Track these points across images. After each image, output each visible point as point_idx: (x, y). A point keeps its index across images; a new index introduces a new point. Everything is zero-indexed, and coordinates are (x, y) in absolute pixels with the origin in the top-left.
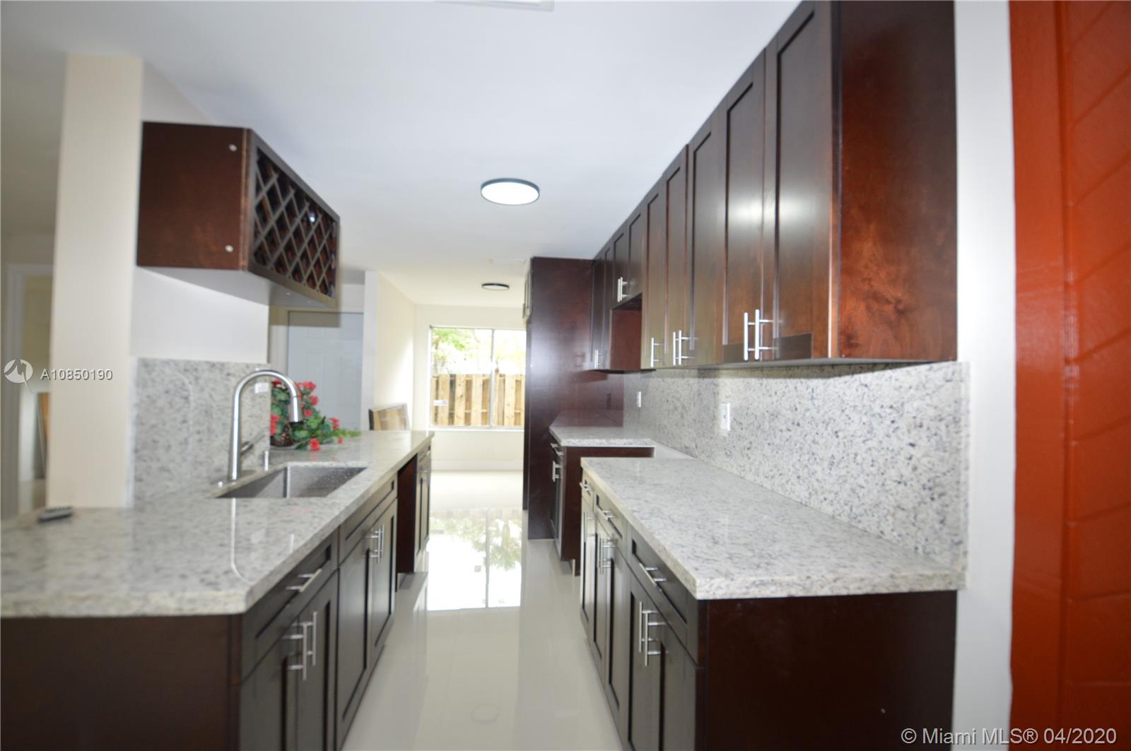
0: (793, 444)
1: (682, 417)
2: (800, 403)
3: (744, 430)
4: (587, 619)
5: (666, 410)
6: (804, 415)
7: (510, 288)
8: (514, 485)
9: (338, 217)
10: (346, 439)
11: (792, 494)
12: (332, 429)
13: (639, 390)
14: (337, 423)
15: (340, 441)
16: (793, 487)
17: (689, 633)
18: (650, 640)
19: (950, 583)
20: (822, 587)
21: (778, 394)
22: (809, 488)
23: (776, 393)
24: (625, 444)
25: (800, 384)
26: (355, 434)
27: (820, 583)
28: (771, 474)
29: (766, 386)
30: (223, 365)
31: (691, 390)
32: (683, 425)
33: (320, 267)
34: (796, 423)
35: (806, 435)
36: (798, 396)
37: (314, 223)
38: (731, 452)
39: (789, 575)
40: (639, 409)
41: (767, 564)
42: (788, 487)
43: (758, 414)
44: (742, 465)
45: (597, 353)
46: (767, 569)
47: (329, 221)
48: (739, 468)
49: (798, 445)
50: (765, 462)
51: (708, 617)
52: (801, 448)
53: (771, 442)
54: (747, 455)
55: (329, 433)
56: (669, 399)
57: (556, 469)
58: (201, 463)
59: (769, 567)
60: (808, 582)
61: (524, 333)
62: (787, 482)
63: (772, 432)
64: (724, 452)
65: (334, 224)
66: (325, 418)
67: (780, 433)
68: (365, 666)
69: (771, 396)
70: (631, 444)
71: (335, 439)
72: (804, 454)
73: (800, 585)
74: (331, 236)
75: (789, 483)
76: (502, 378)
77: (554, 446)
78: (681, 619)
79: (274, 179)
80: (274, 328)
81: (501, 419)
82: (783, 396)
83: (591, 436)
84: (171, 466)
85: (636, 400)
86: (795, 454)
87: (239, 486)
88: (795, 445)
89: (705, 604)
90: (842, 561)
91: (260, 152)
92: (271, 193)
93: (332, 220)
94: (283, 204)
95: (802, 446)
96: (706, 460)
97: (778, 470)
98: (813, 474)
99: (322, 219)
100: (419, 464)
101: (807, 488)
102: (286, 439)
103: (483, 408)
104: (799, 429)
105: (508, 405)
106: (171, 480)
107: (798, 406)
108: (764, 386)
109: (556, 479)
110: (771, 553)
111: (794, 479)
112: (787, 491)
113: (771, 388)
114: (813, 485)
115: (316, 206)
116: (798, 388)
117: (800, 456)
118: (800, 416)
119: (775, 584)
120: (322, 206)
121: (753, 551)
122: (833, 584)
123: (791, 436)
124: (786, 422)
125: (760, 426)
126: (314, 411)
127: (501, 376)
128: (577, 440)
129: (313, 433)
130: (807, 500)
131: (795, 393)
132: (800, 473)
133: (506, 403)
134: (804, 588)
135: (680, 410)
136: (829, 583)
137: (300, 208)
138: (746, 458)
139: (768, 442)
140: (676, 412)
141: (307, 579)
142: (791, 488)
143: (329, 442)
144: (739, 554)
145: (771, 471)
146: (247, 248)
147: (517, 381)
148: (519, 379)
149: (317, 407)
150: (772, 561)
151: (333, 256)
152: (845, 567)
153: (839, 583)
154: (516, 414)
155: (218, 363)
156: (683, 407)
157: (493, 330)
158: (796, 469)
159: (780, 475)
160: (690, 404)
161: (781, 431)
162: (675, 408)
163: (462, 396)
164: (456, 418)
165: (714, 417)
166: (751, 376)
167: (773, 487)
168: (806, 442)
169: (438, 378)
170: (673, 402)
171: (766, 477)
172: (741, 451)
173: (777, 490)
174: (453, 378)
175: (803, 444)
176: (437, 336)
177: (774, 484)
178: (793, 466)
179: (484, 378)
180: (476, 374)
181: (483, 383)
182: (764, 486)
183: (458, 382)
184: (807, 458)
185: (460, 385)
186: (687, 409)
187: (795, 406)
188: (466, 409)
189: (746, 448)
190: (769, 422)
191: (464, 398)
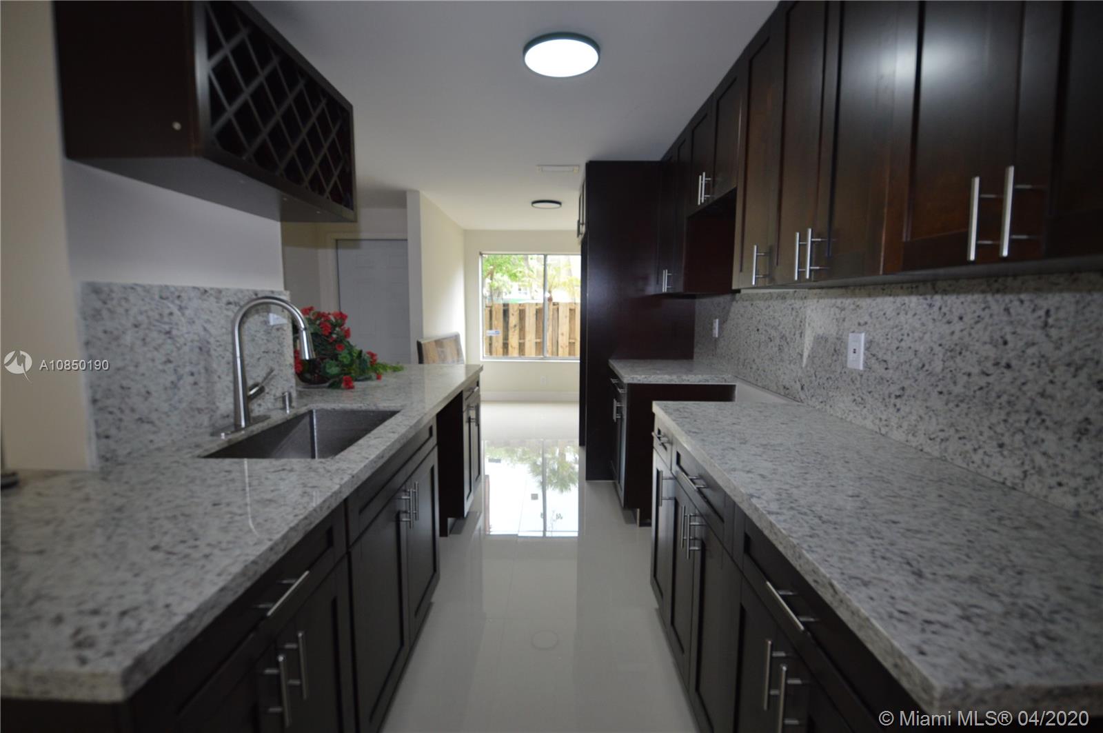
0: (994, 394)
1: (780, 349)
2: (1014, 333)
3: (891, 371)
5: (756, 341)
6: (1023, 352)
7: (563, 205)
8: (569, 417)
10: (387, 375)
11: (984, 468)
12: (369, 364)
13: (716, 318)
14: (376, 357)
15: (379, 378)
16: (987, 459)
21: (965, 319)
22: (1023, 463)
23: (961, 318)
24: (700, 381)
25: (1017, 303)
28: (942, 435)
29: (940, 309)
31: (797, 316)
32: (782, 360)
34: (1003, 363)
35: (1024, 384)
36: (1011, 323)
38: (862, 399)
40: (716, 340)
42: (977, 458)
43: (922, 349)
44: (884, 417)
45: (665, 274)
47: (338, 108)
48: (877, 421)
49: (1005, 398)
50: (930, 417)
52: (1009, 402)
53: (945, 390)
54: (895, 405)
55: (366, 368)
56: (760, 327)
57: (617, 407)
61: (579, 258)
62: (975, 450)
63: (949, 375)
64: (852, 398)
65: (345, 114)
66: (360, 352)
67: (965, 378)
68: (402, 644)
69: (949, 322)
70: (708, 381)
71: (373, 375)
72: (1017, 412)
74: (341, 129)
75: (981, 452)
76: (555, 307)
77: (614, 381)
81: (555, 349)
82: (977, 322)
83: (658, 372)
84: (154, 416)
85: (712, 329)
86: (996, 411)
88: (999, 397)
93: (342, 109)
95: (1013, 399)
96: (818, 407)
97: (957, 431)
98: (1035, 443)
100: (466, 403)
101: (1018, 462)
102: (319, 376)
103: (536, 338)
104: (1009, 375)
105: (562, 334)
106: (155, 433)
107: (1009, 337)
108: (936, 309)
109: (617, 419)
111: (991, 447)
112: (973, 462)
113: (951, 311)
114: (1032, 461)
116: (1012, 311)
117: (1008, 414)
118: (1012, 354)
123: (988, 384)
124: (979, 362)
125: (923, 366)
127: (554, 304)
128: (643, 376)
130: (1017, 481)
131: (1005, 318)
132: (1006, 440)
133: (559, 333)
135: (777, 341)
138: (892, 410)
139: (939, 389)
140: (771, 344)
142: (982, 460)
143: (366, 379)
145: (942, 430)
147: (571, 310)
148: (573, 308)
149: (351, 341)
154: (570, 343)
156: (783, 337)
157: (545, 256)
158: (995, 432)
159: (960, 438)
160: (794, 335)
161: (969, 375)
162: (770, 338)
163: (515, 326)
164: (510, 348)
165: (835, 351)
166: (911, 293)
167: (946, 455)
168: (1024, 393)
169: (491, 307)
170: (766, 331)
171: (931, 439)
172: (884, 399)
173: (952, 459)
174: (506, 308)
175: (1018, 398)
176: (492, 267)
177: (946, 450)
178: (990, 428)
179: (538, 307)
180: (529, 304)
181: (537, 312)
182: (925, 450)
183: (511, 311)
184: (1024, 417)
185: (513, 315)
186: (788, 340)
187: (1002, 337)
188: (520, 339)
189: (893, 396)
190: (944, 361)
191: (517, 328)
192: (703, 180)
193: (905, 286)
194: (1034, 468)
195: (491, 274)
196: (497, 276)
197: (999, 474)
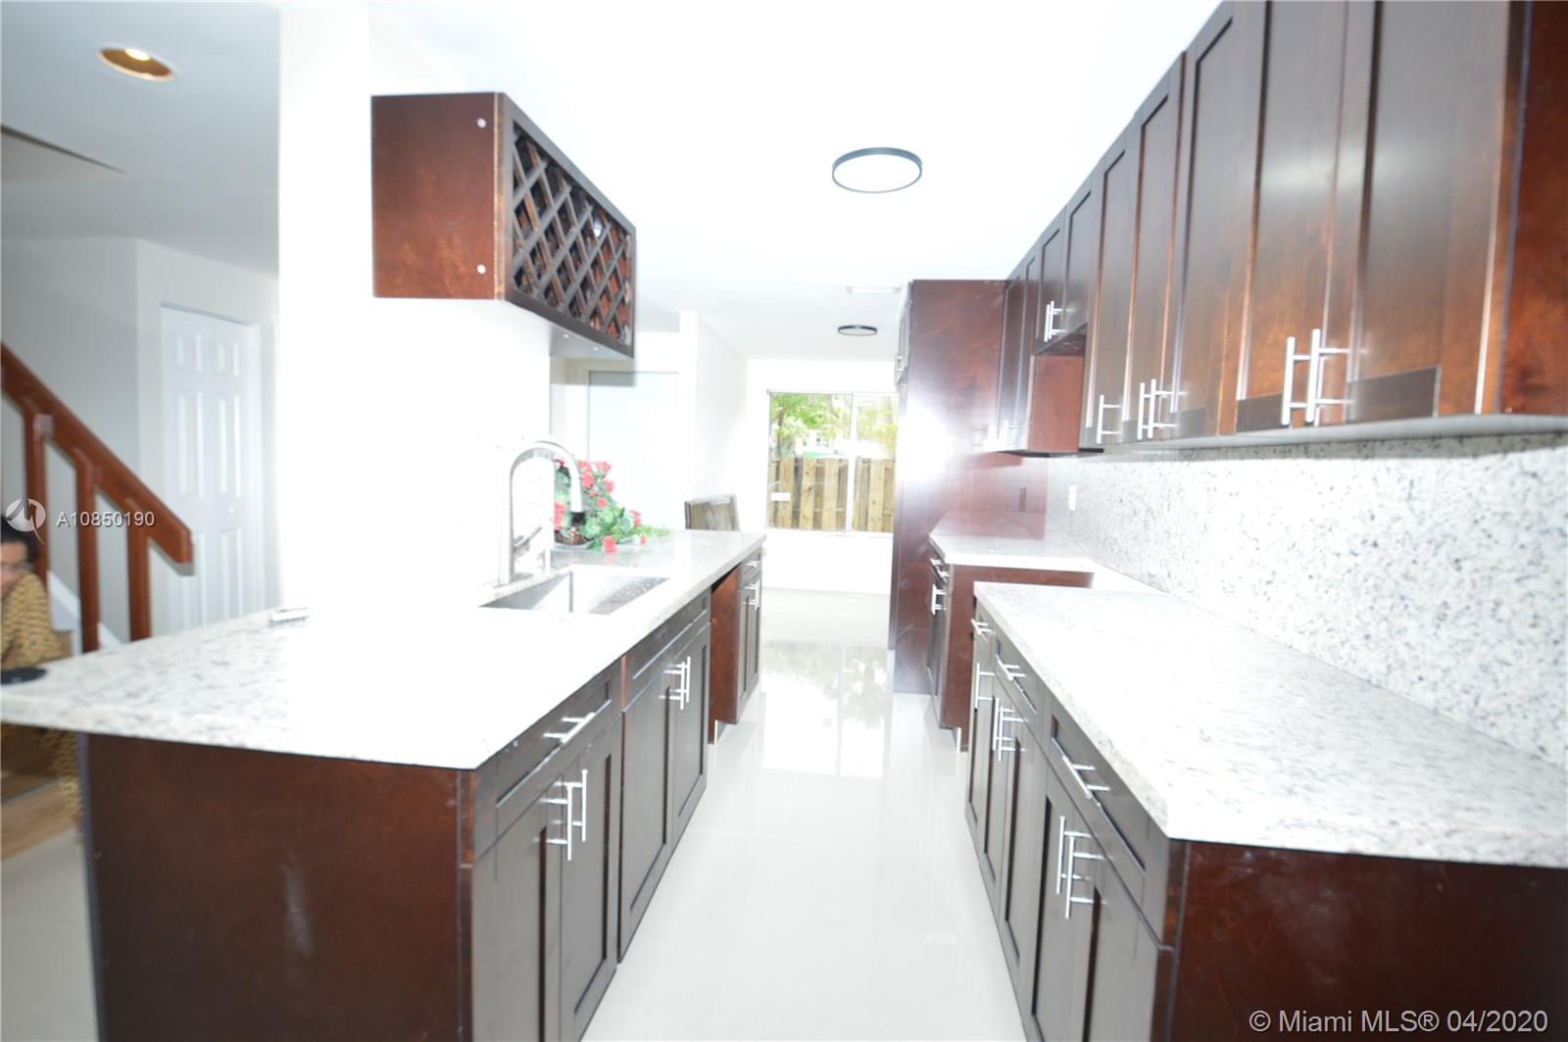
0: (1361, 577)
1: (1146, 525)
2: (1381, 506)
3: (1262, 551)
4: (976, 819)
5: (1118, 515)
6: (1389, 528)
7: (879, 330)
9: (634, 229)
10: (651, 539)
11: (1351, 664)
12: (632, 525)
13: (1073, 485)
14: (640, 517)
15: (643, 541)
16: (1354, 653)
17: (1151, 885)
20: (1420, 843)
21: (1335, 490)
22: (1387, 657)
23: (1332, 489)
25: (1384, 470)
26: (662, 533)
27: (1417, 835)
28: (1311, 627)
31: (1166, 481)
32: (1147, 540)
33: (609, 300)
34: (1370, 542)
35: (1389, 564)
36: (1378, 494)
37: (600, 237)
38: (1233, 587)
39: (1351, 815)
40: (1072, 513)
41: (1308, 788)
42: (1344, 652)
43: (1293, 525)
44: (1254, 608)
45: (1005, 424)
46: (1308, 799)
47: (620, 230)
49: (1371, 582)
50: (1300, 606)
51: (1187, 867)
52: (1376, 587)
53: (1315, 574)
54: (1265, 593)
55: (628, 530)
56: (1124, 497)
57: (938, 596)
59: (1311, 795)
60: (1392, 832)
62: (1343, 643)
63: (1319, 556)
65: (628, 237)
66: (623, 510)
67: (1335, 557)
68: (664, 842)
71: (636, 538)
72: (1382, 597)
73: (1374, 835)
74: (624, 254)
75: (1348, 645)
76: (866, 465)
77: (935, 562)
79: (540, 169)
80: (557, 387)
81: (862, 522)
82: (1347, 494)
83: (992, 551)
85: (1067, 499)
86: (1363, 597)
87: (510, 593)
88: (1366, 580)
89: (1181, 846)
91: (517, 127)
92: (537, 189)
93: (625, 232)
94: (554, 207)
95: (1379, 582)
96: (1185, 598)
97: (1326, 621)
98: (1399, 632)
99: (611, 230)
100: (744, 577)
101: (1383, 655)
102: (576, 535)
103: (838, 506)
104: (1376, 554)
105: (874, 503)
107: (1376, 512)
109: (936, 611)
110: (1313, 768)
111: (1357, 640)
112: (1341, 658)
114: (1396, 653)
115: (601, 212)
117: (1374, 600)
118: (1380, 530)
119: (1322, 827)
121: (1276, 760)
123: (1356, 565)
124: (1348, 540)
125: (1294, 545)
126: (610, 500)
127: (864, 462)
129: (607, 529)
130: (1382, 678)
131: (1373, 489)
132: (1372, 630)
133: (871, 500)
134: (1383, 841)
135: (1143, 515)
136: (1436, 837)
137: (579, 211)
138: (1262, 598)
139: (1309, 572)
140: (1135, 519)
141: (575, 724)
142: (1349, 655)
143: (630, 542)
145: (1312, 622)
146: (503, 267)
147: (886, 469)
148: (889, 467)
149: (614, 495)
150: (1318, 783)
151: (627, 285)
154: (884, 515)
156: (1149, 510)
158: (1362, 622)
159: (1329, 630)
160: (1162, 507)
161: (1338, 555)
162: (1134, 512)
163: (810, 489)
164: (802, 519)
165: (1205, 527)
167: (1314, 650)
168: (1390, 576)
169: (778, 463)
170: (1131, 502)
171: (1301, 633)
172: (1254, 586)
173: (1320, 655)
174: (798, 464)
175: (1384, 581)
176: (781, 408)
177: (1314, 646)
178: (1357, 617)
179: (841, 465)
180: (830, 459)
181: (840, 471)
182: (1294, 647)
183: (805, 469)
184: (1389, 603)
185: (807, 473)
186: (1155, 514)
187: (1370, 511)
188: (816, 507)
189: (1264, 582)
190: (1314, 539)
191: (813, 492)
192: (1051, 311)
193: (1278, 449)
194: (1397, 661)
195: (781, 418)
196: (789, 420)
197: (1365, 670)
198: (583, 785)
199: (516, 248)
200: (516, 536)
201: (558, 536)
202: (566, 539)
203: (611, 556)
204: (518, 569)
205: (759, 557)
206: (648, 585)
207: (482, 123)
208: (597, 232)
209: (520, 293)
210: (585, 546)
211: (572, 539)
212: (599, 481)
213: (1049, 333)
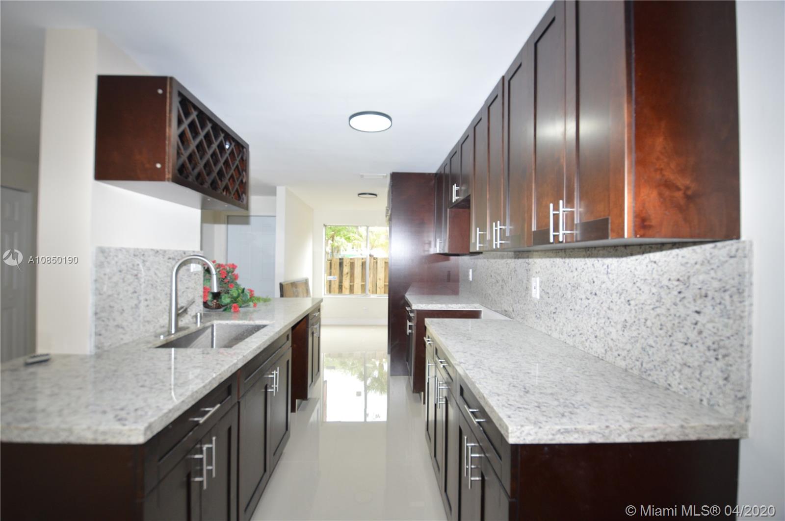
0: (591, 309)
1: (502, 288)
2: (597, 277)
3: (551, 298)
4: (430, 439)
5: (490, 283)
6: (601, 286)
7: (378, 196)
8: (381, 336)
9: (248, 145)
10: (260, 304)
11: (590, 350)
12: (249, 297)
13: (470, 268)
14: (253, 293)
15: (255, 305)
16: (591, 344)
17: (504, 468)
18: (473, 467)
19: (734, 433)
20: (620, 435)
21: (578, 270)
22: (605, 346)
23: (576, 269)
24: (459, 308)
25: (597, 261)
26: (266, 300)
27: (618, 431)
28: (573, 333)
29: (568, 264)
30: (165, 251)
31: (509, 268)
32: (503, 294)
33: (234, 181)
34: (594, 293)
35: (602, 303)
36: (595, 272)
37: (228, 149)
38: (540, 315)
39: (590, 424)
40: (471, 282)
41: (571, 413)
42: (587, 344)
43: (562, 286)
44: (549, 325)
45: (438, 241)
46: (571, 418)
47: (240, 147)
48: (547, 328)
49: (596, 311)
50: (568, 323)
51: (519, 458)
52: (597, 313)
53: (572, 308)
54: (553, 318)
55: (247, 300)
56: (492, 274)
57: (409, 325)
58: (148, 322)
59: (573, 416)
60: (607, 431)
61: (388, 228)
62: (586, 340)
63: (574, 300)
64: (535, 315)
65: (245, 150)
66: (244, 289)
67: (580, 301)
68: (265, 470)
69: (572, 271)
70: (464, 308)
71: (251, 304)
72: (600, 318)
73: (599, 433)
74: (242, 158)
75: (588, 341)
76: (375, 261)
77: (408, 309)
78: (497, 455)
79: (194, 115)
80: (205, 225)
81: (374, 289)
82: (583, 271)
84: (125, 324)
85: (468, 276)
86: (593, 318)
87: (175, 338)
88: (593, 311)
89: (516, 447)
90: (636, 411)
91: (180, 94)
92: (192, 125)
93: (243, 147)
94: (202, 134)
95: (599, 311)
96: (521, 321)
97: (579, 330)
98: (608, 334)
99: (235, 146)
100: (310, 322)
101: (603, 345)
102: (217, 304)
103: (361, 282)
104: (596, 299)
106: (124, 334)
107: (595, 279)
108: (566, 264)
109: (409, 333)
110: (573, 402)
111: (592, 338)
112: (586, 347)
113: (572, 265)
114: (608, 344)
115: (230, 136)
116: (595, 265)
117: (597, 319)
118: (597, 288)
119: (578, 432)
120: (233, 136)
121: (557, 400)
122: (630, 433)
123: (589, 304)
124: (585, 292)
125: (563, 295)
126: (236, 284)
127: (374, 259)
128: (424, 305)
129: (235, 300)
130: (603, 355)
131: (593, 269)
132: (597, 334)
133: (378, 278)
134: (604, 436)
135: (501, 282)
136: (626, 432)
137: (216, 137)
138: (552, 320)
139: (570, 308)
140: (498, 284)
141: (208, 412)
142: (590, 345)
143: (247, 306)
144: (546, 403)
145: (573, 331)
146: (171, 165)
147: (385, 263)
149: (238, 282)
150: (575, 410)
151: (244, 173)
152: (639, 417)
153: (635, 432)
154: (384, 285)
155: (161, 250)
156: (503, 280)
157: (368, 227)
158: (593, 330)
159: (580, 334)
160: (508, 279)
161: (581, 299)
162: (497, 281)
163: (347, 273)
164: (343, 289)
165: (527, 288)
166: (556, 257)
167: (575, 344)
168: (603, 308)
169: (331, 260)
170: (495, 277)
171: (569, 336)
172: (549, 315)
173: (578, 346)
174: (341, 261)
175: (600, 310)
176: (333, 233)
177: (575, 341)
178: (591, 327)
179: (362, 261)
180: (357, 258)
181: (362, 264)
182: (567, 342)
183: (345, 263)
184: (603, 321)
185: (346, 266)
186: (506, 282)
187: (592, 279)
188: (350, 282)
189: (552, 313)
190: (571, 292)
191: (349, 275)
192: (455, 188)
193: (554, 251)
194: (609, 347)
195: (333, 238)
196: (337, 238)
197: (597, 352)
198: (213, 446)
199: (179, 154)
200: (179, 306)
201: (205, 304)
202: (211, 306)
203: (236, 314)
204: (181, 324)
205: (319, 310)
206: (256, 329)
207: (160, 91)
208: (227, 147)
209: (182, 177)
210: (222, 309)
211: (215, 306)
212: (230, 274)
213: (455, 198)
